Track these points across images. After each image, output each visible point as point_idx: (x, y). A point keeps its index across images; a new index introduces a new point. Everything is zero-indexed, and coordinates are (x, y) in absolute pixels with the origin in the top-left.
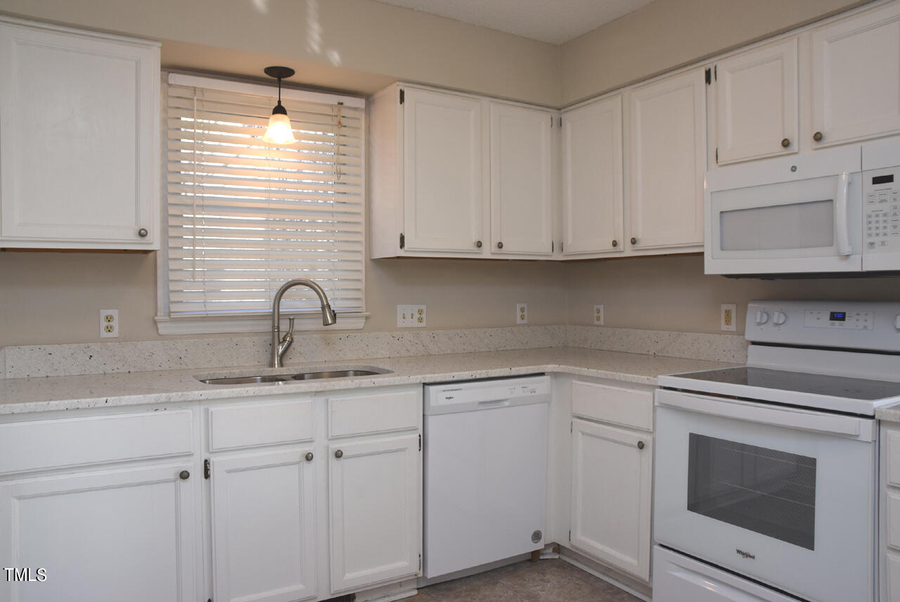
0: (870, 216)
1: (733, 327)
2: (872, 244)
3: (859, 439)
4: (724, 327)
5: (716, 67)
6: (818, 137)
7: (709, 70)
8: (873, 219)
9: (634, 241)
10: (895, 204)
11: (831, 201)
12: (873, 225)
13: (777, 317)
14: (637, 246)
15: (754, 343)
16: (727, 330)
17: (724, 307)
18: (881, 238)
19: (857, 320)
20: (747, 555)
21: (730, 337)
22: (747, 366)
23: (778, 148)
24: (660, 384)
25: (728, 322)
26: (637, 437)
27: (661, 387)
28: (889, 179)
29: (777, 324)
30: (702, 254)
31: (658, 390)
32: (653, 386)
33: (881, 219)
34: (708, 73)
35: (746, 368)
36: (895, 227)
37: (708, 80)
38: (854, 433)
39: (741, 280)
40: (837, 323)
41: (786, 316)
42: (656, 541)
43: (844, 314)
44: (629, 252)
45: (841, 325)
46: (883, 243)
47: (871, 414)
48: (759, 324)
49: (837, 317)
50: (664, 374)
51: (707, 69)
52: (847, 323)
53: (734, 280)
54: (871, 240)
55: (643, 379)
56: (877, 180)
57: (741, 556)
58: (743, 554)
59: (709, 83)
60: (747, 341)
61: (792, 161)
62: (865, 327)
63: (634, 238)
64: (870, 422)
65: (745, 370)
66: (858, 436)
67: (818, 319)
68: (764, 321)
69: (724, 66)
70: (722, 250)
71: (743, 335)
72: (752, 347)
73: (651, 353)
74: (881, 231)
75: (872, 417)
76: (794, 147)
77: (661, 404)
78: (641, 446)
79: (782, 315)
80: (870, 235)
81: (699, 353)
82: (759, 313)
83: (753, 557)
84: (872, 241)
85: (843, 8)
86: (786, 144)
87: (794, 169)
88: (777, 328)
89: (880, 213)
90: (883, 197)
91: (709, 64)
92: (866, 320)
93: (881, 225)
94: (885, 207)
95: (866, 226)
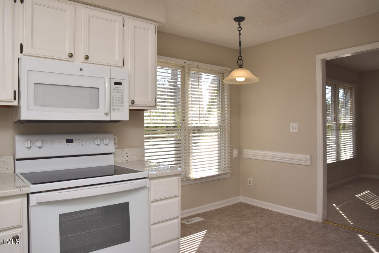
0: (113, 98)
2: (114, 109)
6: (87, 58)
8: (115, 99)
10: (122, 94)
11: (98, 88)
12: (115, 102)
13: (38, 143)
18: (117, 107)
19: (79, 142)
23: (66, 56)
28: (120, 84)
33: (117, 99)
36: (122, 103)
40: (70, 144)
41: (43, 143)
43: (72, 140)
46: (118, 109)
47: (147, 176)
49: (69, 141)
52: (74, 144)
56: (116, 83)
59: (15, 2)
62: (83, 145)
67: (60, 143)
68: (30, 146)
74: (117, 104)
75: (145, 178)
76: (75, 58)
80: (113, 105)
84: (114, 108)
85: (99, 6)
86: (71, 56)
88: (39, 149)
89: (117, 97)
90: (118, 91)
92: (82, 142)
93: (117, 102)
94: (119, 95)
95: (112, 102)
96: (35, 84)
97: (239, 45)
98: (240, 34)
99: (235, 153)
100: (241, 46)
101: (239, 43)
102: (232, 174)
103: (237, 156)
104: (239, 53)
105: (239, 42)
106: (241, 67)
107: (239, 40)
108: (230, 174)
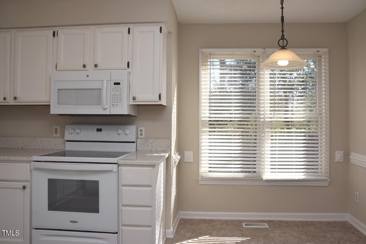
1: (58, 135)
2: (113, 105)
3: (113, 171)
4: (55, 135)
5: (58, 31)
6: (96, 66)
7: (55, 31)
8: (114, 97)
9: (15, 98)
10: (120, 92)
11: (100, 89)
12: (114, 99)
13: (77, 131)
14: (17, 100)
15: (68, 141)
16: (56, 136)
17: (54, 127)
18: (116, 103)
19: (106, 131)
20: (74, 222)
21: (57, 139)
22: (65, 150)
23: (81, 67)
24: (33, 160)
25: (56, 133)
26: (22, 184)
27: (33, 161)
28: (119, 84)
29: (77, 133)
30: (49, 105)
31: (32, 163)
32: (30, 161)
33: (116, 97)
34: (54, 33)
35: (65, 151)
36: (121, 100)
37: (54, 35)
38: (111, 170)
39: (64, 116)
41: (81, 130)
42: (33, 227)
43: (101, 129)
44: (12, 102)
45: (100, 133)
46: (117, 105)
47: (116, 162)
48: (71, 133)
49: (99, 130)
50: (35, 155)
51: (54, 31)
52: (103, 132)
53: (62, 116)
54: (113, 104)
55: (25, 158)
56: (115, 84)
57: (72, 223)
58: (73, 222)
59: (54, 37)
60: (65, 140)
61: (87, 73)
62: (108, 134)
63: (15, 97)
64: (116, 165)
65: (65, 152)
66: (113, 170)
67: (92, 131)
68: (72, 132)
69: (61, 32)
70: (58, 104)
71: (64, 138)
72: (67, 143)
73: (20, 147)
74: (116, 101)
75: (116, 164)
76: (87, 67)
77: (34, 168)
78: (24, 188)
79: (79, 130)
80: (113, 102)
81: (44, 146)
82: (71, 129)
83: (77, 222)
86: (84, 66)
87: (88, 76)
88: (77, 135)
89: (116, 95)
90: (117, 90)
91: (55, 29)
92: (108, 131)
93: (116, 99)
94: (118, 93)
95: (111, 99)
96: (58, 89)
97: (281, 21)
98: (282, 8)
99: (339, 156)
100: (284, 22)
101: (281, 20)
102: (330, 182)
103: (342, 160)
104: (282, 31)
105: (281, 18)
106: (283, 48)
107: (281, 16)
108: (328, 183)
